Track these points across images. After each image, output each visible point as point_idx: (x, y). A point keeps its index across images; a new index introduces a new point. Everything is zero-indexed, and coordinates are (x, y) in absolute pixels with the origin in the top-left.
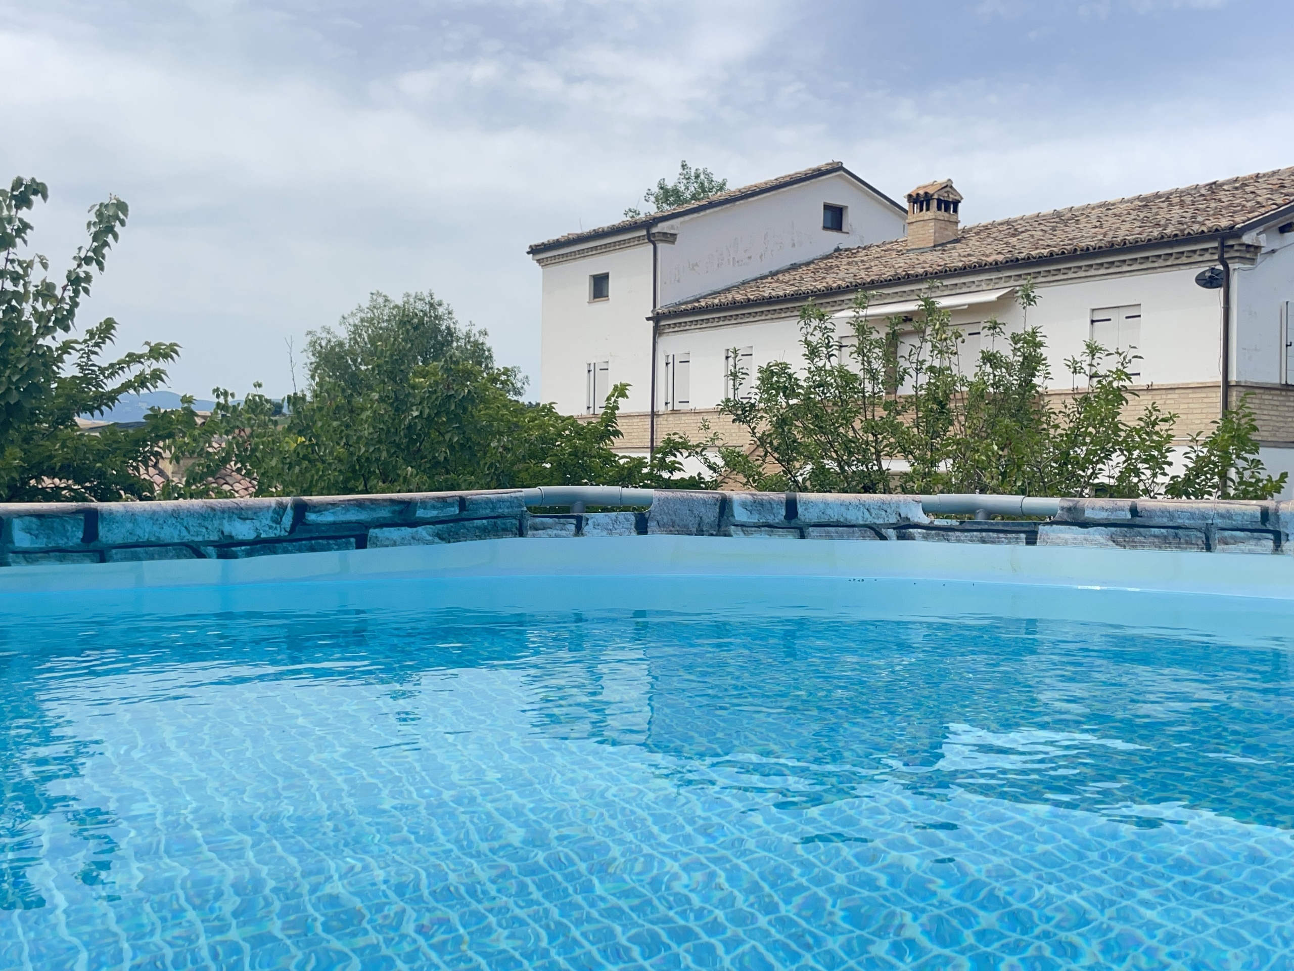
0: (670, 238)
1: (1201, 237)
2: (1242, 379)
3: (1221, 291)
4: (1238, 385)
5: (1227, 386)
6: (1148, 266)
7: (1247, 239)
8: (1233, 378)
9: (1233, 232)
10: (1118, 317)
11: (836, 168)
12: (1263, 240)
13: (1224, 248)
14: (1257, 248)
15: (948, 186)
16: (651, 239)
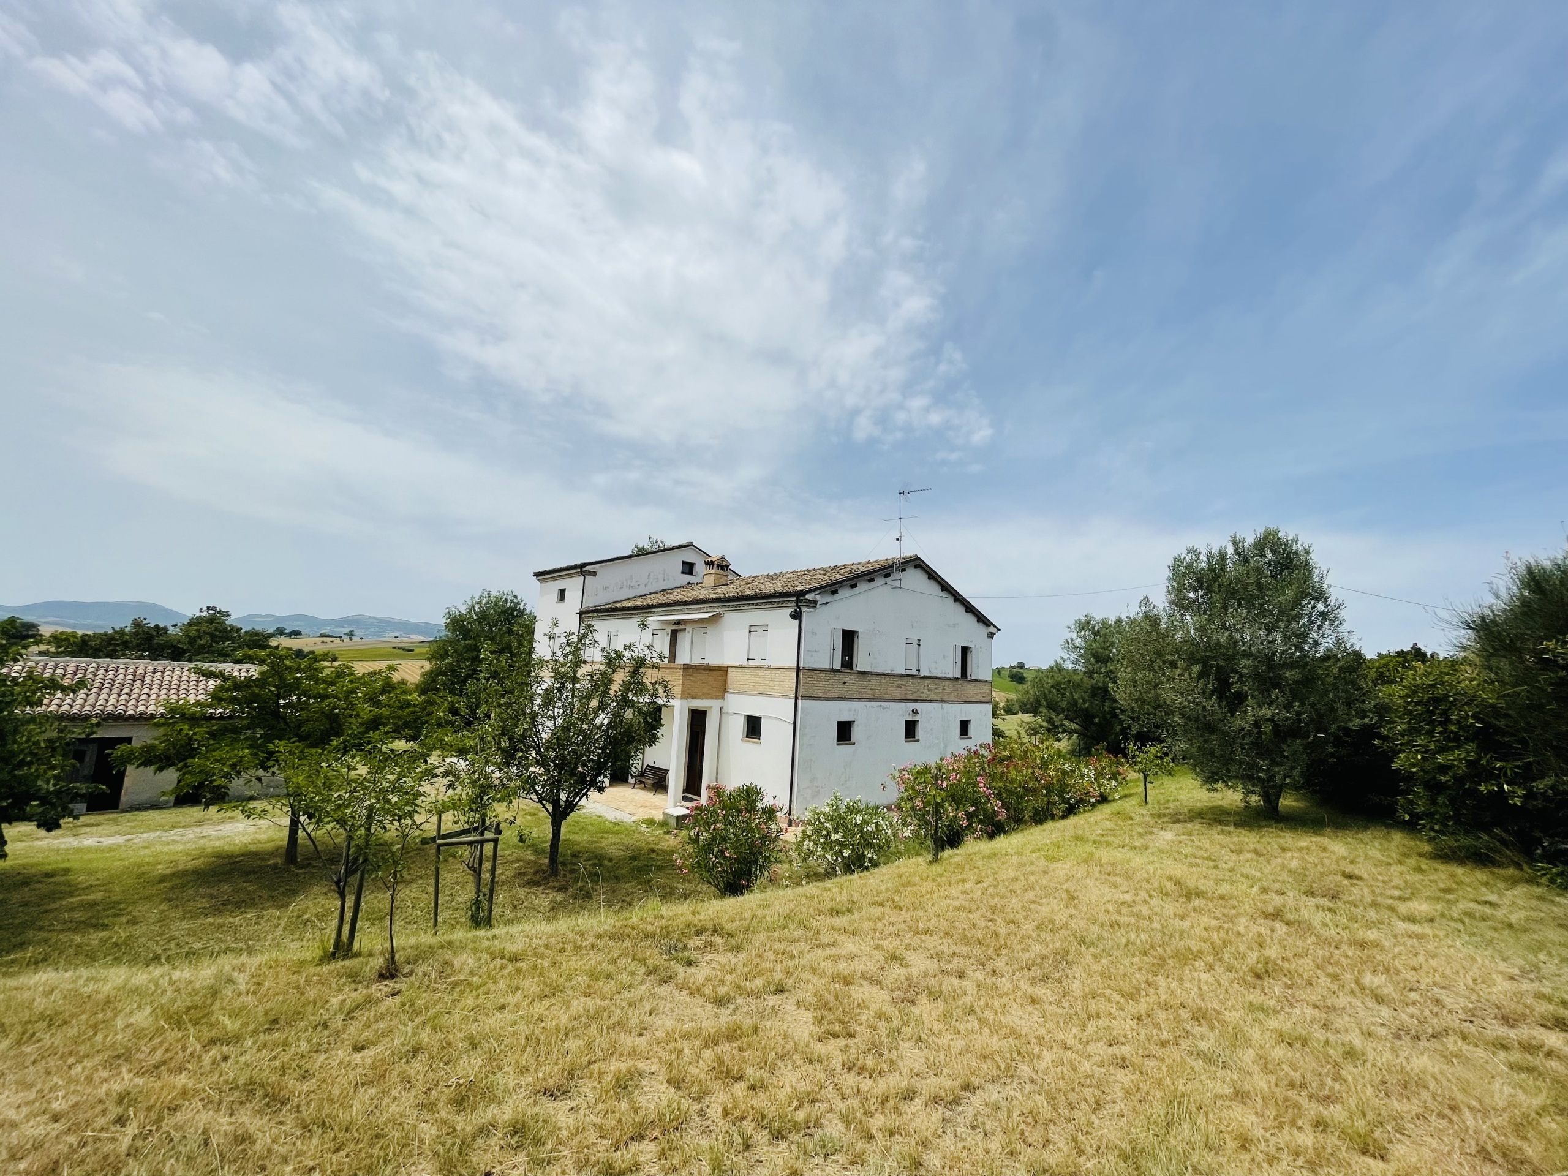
0: (593, 574)
1: (789, 595)
2: (806, 666)
3: (797, 621)
4: (804, 669)
5: (798, 669)
6: (771, 606)
7: (809, 597)
8: (801, 665)
9: (802, 593)
10: (760, 630)
11: (690, 545)
12: (818, 597)
13: (797, 601)
14: (816, 602)
15: (723, 558)
16: (582, 573)
